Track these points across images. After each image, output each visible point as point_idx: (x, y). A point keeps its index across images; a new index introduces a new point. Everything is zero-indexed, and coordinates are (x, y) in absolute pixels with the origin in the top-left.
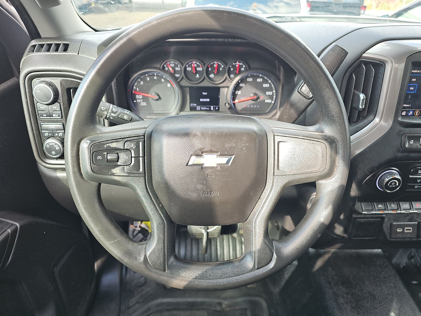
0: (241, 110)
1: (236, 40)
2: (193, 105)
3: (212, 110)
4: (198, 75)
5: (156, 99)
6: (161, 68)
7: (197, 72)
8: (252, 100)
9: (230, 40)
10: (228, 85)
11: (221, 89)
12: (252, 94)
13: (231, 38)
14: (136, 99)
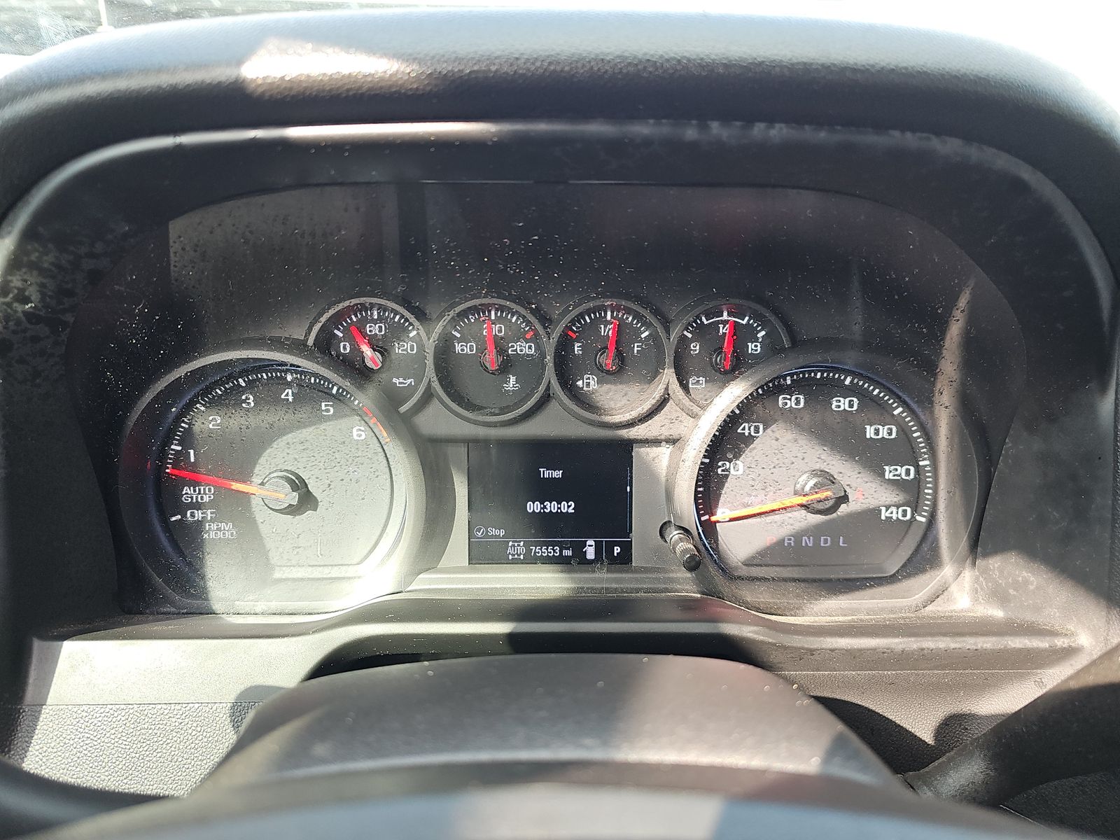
0: (748, 563)
1: (759, 130)
2: (487, 536)
3: (591, 562)
4: (512, 379)
5: (287, 505)
6: (310, 342)
7: (508, 365)
8: (805, 506)
9: (715, 127)
10: (674, 432)
11: (639, 452)
12: (805, 477)
13: (726, 117)
14: (181, 508)
